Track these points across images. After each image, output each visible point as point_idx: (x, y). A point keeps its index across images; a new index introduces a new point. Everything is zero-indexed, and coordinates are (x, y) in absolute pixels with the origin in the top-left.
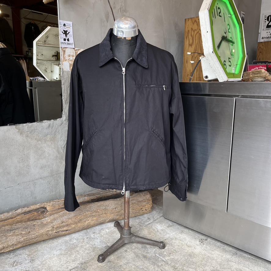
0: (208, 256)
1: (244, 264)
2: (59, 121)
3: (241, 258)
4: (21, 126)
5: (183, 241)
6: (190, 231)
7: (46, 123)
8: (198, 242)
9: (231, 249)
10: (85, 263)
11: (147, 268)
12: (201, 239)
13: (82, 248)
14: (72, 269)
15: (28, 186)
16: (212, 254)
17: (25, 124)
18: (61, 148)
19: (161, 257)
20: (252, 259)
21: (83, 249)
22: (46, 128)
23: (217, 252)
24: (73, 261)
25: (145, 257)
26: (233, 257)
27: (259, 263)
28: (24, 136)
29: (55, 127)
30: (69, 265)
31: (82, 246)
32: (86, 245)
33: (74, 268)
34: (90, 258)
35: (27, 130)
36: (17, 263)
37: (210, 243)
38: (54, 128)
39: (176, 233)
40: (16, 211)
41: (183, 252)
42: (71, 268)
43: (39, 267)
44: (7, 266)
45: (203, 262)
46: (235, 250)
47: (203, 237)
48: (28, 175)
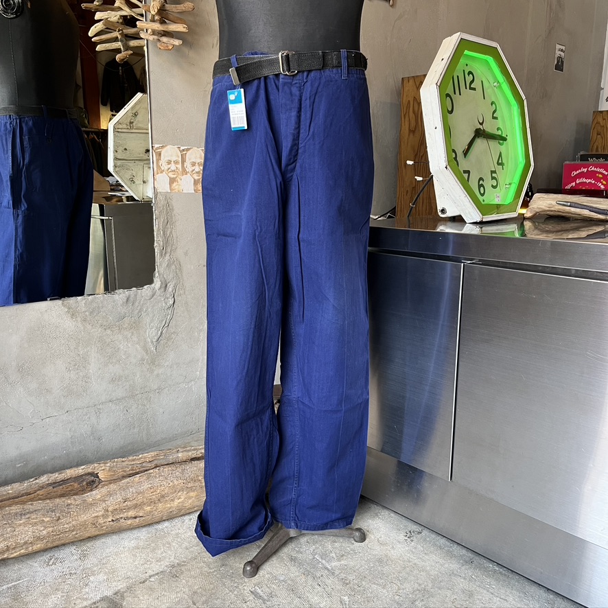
0: (415, 564)
1: (482, 583)
2: (147, 290)
3: (479, 570)
4: (72, 301)
5: (373, 534)
6: (392, 515)
7: (120, 295)
8: (402, 537)
9: (464, 551)
10: (178, 564)
11: (292, 580)
12: (410, 532)
13: (178, 538)
14: (153, 575)
15: (86, 415)
16: (423, 561)
17: (79, 298)
18: (152, 342)
19: (324, 562)
20: (500, 573)
21: (179, 540)
22: (122, 305)
23: (433, 557)
24: (157, 561)
25: (293, 559)
26: (463, 568)
27: (513, 582)
28: (79, 319)
29: (140, 303)
30: (149, 568)
31: (177, 534)
32: (185, 532)
33: (158, 573)
35: (84, 309)
36: (55, 559)
37: (425, 540)
38: (137, 304)
39: (362, 519)
41: (367, 554)
42: (153, 573)
43: (95, 569)
44: (36, 565)
45: (401, 575)
46: (470, 555)
47: (416, 528)
48: (85, 394)
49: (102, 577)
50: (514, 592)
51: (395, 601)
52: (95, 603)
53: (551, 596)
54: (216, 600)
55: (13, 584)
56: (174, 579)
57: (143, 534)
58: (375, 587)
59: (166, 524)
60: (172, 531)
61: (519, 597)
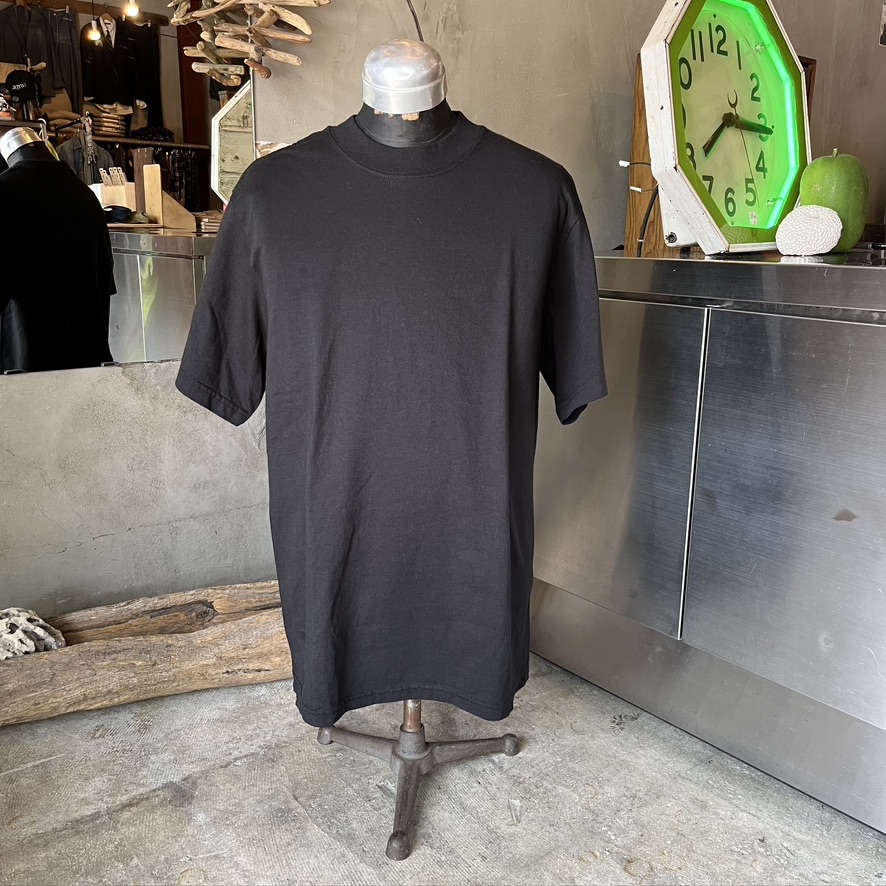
0: (623, 761)
1: (722, 791)
3: (722, 773)
4: (138, 368)
5: (564, 716)
6: (595, 692)
8: (607, 723)
9: (699, 747)
10: (277, 745)
12: (620, 717)
14: (240, 758)
15: (157, 535)
16: (637, 757)
18: (254, 435)
20: (752, 778)
23: (652, 752)
24: (248, 739)
26: (697, 769)
27: (770, 792)
28: (147, 396)
30: (234, 748)
32: (289, 704)
33: (246, 756)
34: (293, 737)
35: (154, 381)
36: (103, 731)
37: (641, 729)
39: (551, 695)
40: (128, 603)
42: (239, 755)
43: (159, 745)
44: (76, 736)
45: (602, 775)
46: (708, 751)
47: (629, 711)
48: (155, 506)
49: (167, 756)
50: (770, 805)
51: (588, 809)
52: (154, 791)
53: (827, 815)
54: (328, 794)
55: (42, 761)
56: (270, 765)
57: (229, 703)
58: (560, 789)
59: (263, 691)
60: (271, 700)
61: (777, 813)
